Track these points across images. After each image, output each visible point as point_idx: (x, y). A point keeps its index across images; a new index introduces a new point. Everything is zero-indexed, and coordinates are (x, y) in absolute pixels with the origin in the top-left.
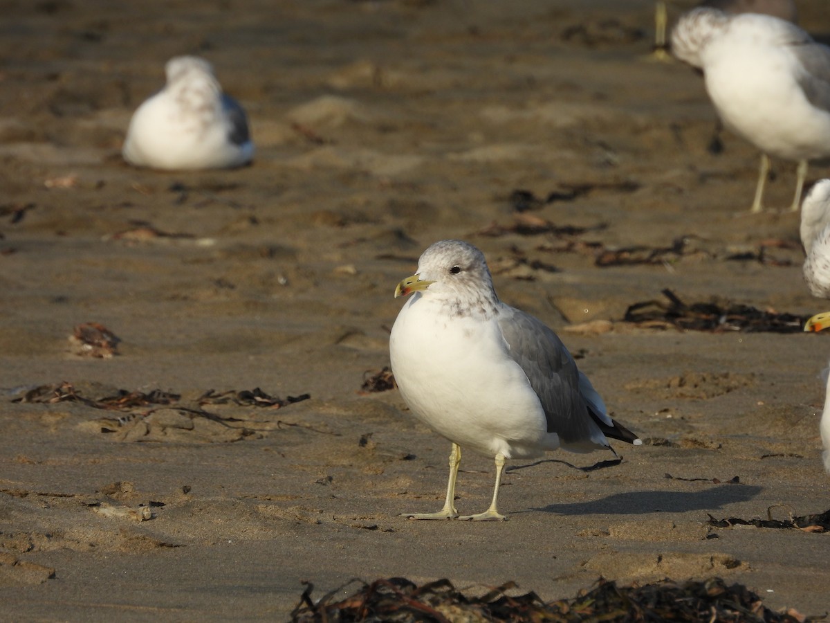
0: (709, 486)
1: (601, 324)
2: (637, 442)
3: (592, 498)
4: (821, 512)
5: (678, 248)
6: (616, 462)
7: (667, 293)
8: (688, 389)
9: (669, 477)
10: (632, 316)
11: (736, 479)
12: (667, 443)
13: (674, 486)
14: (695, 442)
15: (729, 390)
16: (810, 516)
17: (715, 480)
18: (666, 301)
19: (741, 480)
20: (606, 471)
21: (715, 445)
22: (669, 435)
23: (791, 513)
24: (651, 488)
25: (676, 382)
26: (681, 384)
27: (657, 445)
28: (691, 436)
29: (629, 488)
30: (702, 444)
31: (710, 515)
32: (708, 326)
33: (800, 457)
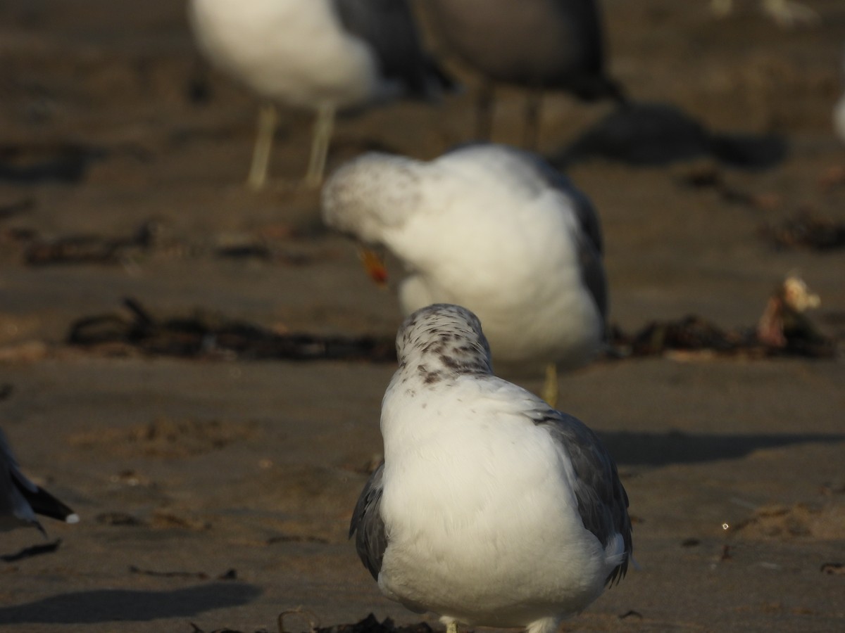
0: (193, 583)
1: (34, 349)
2: (73, 519)
3: (21, 600)
4: (355, 621)
5: (144, 239)
6: (51, 548)
7: (131, 304)
8: (160, 443)
9: (134, 570)
10: (80, 337)
11: (231, 574)
12: (130, 521)
13: (142, 583)
14: (171, 519)
15: (220, 444)
16: (339, 626)
17: (202, 576)
18: (127, 315)
19: (240, 575)
20: (41, 561)
21: (199, 525)
22: (133, 510)
23: (312, 624)
24: (108, 585)
25: (142, 432)
26: (152, 434)
27: (116, 523)
28: (166, 511)
29: (76, 586)
30: (181, 522)
31: (194, 626)
32: (189, 351)
33: (323, 542)
